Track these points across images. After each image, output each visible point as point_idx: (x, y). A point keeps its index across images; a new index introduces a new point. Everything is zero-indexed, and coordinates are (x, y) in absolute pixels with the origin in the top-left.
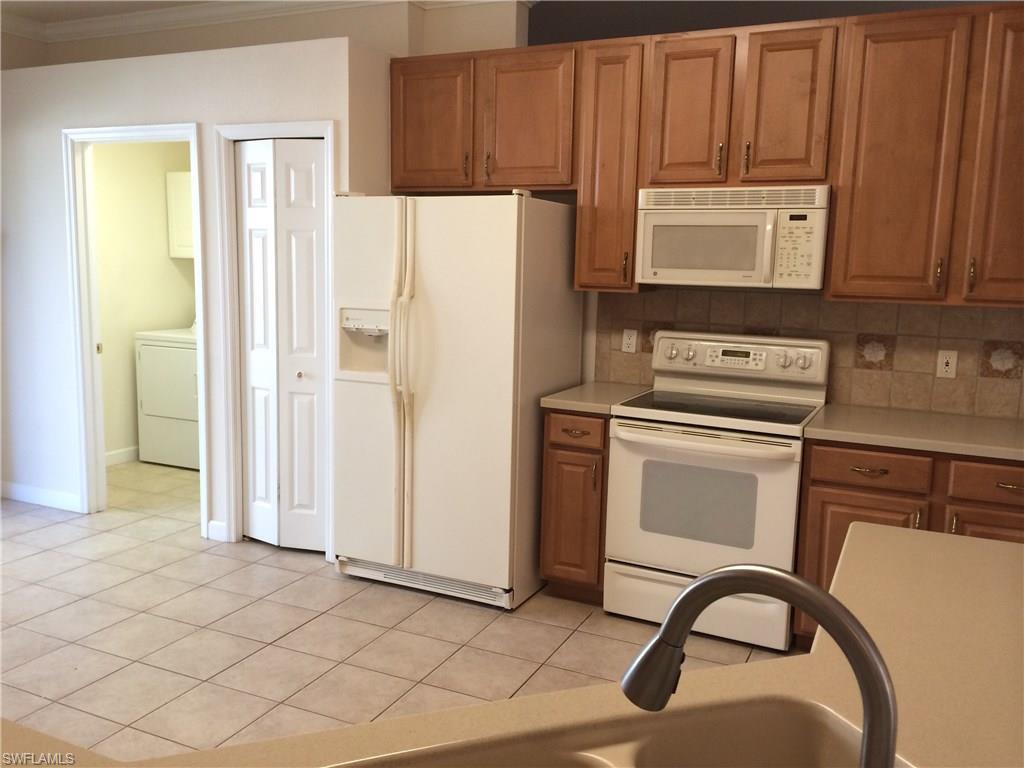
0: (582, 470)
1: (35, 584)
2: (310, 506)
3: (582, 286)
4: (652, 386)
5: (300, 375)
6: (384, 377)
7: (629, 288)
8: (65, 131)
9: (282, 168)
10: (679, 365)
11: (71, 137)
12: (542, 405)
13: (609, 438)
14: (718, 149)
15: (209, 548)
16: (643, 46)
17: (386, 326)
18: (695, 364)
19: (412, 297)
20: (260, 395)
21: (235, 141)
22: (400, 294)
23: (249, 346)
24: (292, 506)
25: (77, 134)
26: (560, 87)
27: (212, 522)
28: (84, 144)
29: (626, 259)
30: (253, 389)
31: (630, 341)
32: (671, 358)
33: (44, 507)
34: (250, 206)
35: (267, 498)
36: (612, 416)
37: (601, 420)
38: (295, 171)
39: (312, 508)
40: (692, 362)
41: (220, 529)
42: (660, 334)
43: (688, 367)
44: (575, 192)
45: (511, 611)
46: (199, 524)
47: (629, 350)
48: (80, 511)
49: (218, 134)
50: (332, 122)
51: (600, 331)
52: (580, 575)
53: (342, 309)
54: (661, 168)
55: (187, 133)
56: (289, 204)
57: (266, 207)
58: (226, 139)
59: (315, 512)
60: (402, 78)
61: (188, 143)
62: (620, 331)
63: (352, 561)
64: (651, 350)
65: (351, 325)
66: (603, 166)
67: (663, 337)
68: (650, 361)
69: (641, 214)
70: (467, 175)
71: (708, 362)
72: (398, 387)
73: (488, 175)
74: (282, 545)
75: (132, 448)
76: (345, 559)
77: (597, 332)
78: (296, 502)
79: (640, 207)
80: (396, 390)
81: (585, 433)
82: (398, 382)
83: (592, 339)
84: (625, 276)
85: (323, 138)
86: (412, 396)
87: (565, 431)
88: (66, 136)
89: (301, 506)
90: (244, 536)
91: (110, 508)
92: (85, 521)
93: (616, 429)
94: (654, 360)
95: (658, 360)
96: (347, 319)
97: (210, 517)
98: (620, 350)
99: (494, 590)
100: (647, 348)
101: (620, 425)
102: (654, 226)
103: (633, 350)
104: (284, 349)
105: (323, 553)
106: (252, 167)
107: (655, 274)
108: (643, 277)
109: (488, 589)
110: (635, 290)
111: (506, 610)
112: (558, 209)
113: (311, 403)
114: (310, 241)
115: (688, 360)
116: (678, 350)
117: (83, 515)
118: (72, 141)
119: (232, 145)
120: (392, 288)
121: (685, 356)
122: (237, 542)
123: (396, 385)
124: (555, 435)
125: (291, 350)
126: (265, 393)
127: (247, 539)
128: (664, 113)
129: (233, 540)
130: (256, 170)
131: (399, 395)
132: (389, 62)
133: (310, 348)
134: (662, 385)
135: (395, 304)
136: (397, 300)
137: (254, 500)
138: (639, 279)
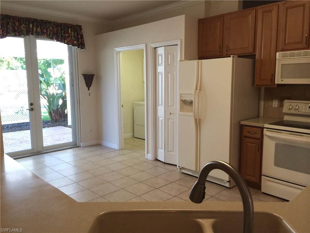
0: (254, 145)
1: (103, 167)
2: (173, 152)
3: (257, 85)
4: (283, 118)
5: (170, 113)
6: (192, 114)
7: (273, 86)
8: (115, 49)
9: (167, 54)
10: (293, 112)
11: (117, 50)
12: (241, 124)
13: (263, 135)
14: (305, 37)
15: (147, 161)
16: (278, 5)
17: (193, 99)
18: (298, 111)
19: (200, 90)
20: (160, 119)
21: (155, 48)
22: (197, 89)
23: (158, 105)
24: (168, 151)
25: (118, 49)
26: (250, 22)
27: (148, 154)
28: (119, 52)
29: (272, 76)
30: (159, 117)
31: (275, 104)
32: (289, 109)
33: (109, 148)
34: (159, 65)
35: (162, 149)
36: (265, 128)
37: (260, 129)
38: (170, 55)
39: (174, 152)
40: (297, 111)
41: (150, 156)
42: (286, 101)
43: (296, 112)
44: (255, 55)
45: (230, 188)
46: (145, 155)
47: (275, 106)
48: (117, 149)
49: (151, 46)
50: (180, 40)
51: (265, 100)
52: (253, 179)
53: (181, 94)
54: (285, 45)
55: (143, 46)
56: (168, 65)
57: (162, 66)
58: (152, 47)
59: (174, 153)
60: (201, 25)
61: (143, 49)
62: (272, 100)
63: (183, 168)
64: (283, 106)
65: (183, 99)
66: (264, 46)
67: (286, 102)
68: (282, 110)
69: (277, 61)
70: (220, 52)
71: (303, 111)
72: (196, 117)
73: (227, 52)
74: (166, 162)
75: (133, 133)
76: (181, 167)
77: (264, 101)
78: (169, 150)
79: (277, 58)
80: (195, 118)
81: (255, 133)
82: (196, 116)
83: (262, 103)
84: (272, 81)
85: (177, 45)
86: (200, 120)
87: (248, 132)
88: (115, 50)
89: (170, 151)
90: (156, 159)
91: (125, 149)
92: (118, 152)
93: (266, 132)
94: (283, 110)
95: (285, 110)
96: (182, 97)
97: (148, 153)
98: (272, 106)
99: (224, 181)
100: (281, 106)
101: (267, 131)
102: (282, 64)
103: (277, 107)
104: (167, 106)
105: (176, 165)
106: (159, 55)
107: (282, 80)
108: (278, 82)
109: (222, 180)
110: (276, 86)
111: (228, 188)
112: (248, 61)
113: (174, 122)
114: (174, 75)
115: (296, 110)
116: (292, 106)
117: (118, 150)
118: (117, 51)
119: (154, 49)
120: (195, 87)
121: (295, 108)
122: (154, 160)
123: (195, 116)
124: (245, 133)
125: (168, 106)
126: (161, 119)
127: (157, 160)
128: (286, 27)
129: (153, 160)
130: (160, 56)
131: (196, 119)
132: (198, 20)
133: (173, 106)
134: (286, 118)
135: (195, 92)
136: (196, 91)
137: (159, 149)
138: (276, 82)
